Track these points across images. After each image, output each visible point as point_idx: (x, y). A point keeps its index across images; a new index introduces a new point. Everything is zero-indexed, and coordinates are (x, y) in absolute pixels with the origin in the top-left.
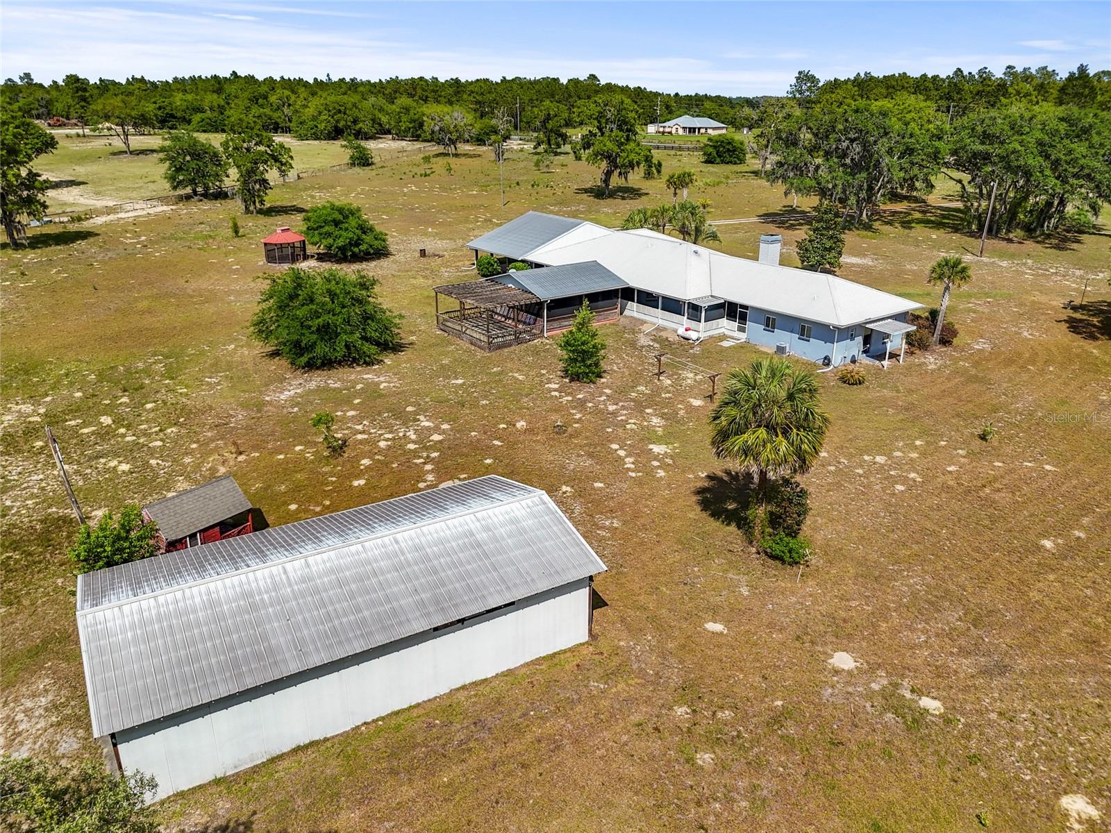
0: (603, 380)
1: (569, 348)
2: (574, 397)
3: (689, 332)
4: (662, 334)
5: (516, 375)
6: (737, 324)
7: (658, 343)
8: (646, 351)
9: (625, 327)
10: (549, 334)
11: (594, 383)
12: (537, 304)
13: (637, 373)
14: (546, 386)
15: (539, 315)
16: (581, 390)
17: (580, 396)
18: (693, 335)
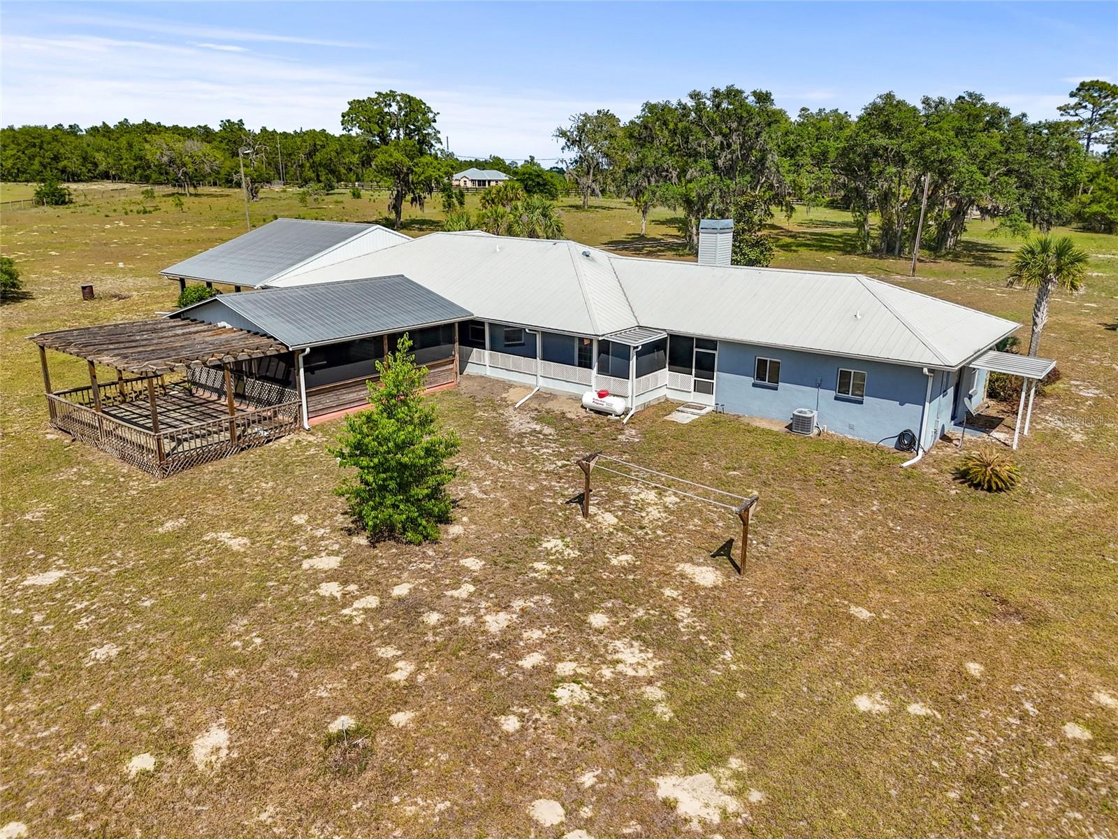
0: (455, 530)
1: (365, 461)
2: (384, 594)
3: (607, 399)
4: (549, 405)
5: (224, 536)
6: (692, 378)
7: (549, 424)
8: (531, 444)
9: (473, 397)
10: (316, 421)
11: (435, 541)
12: (280, 357)
13: (531, 502)
14: (306, 564)
15: (287, 381)
16: (401, 569)
17: (401, 590)
18: (617, 405)
